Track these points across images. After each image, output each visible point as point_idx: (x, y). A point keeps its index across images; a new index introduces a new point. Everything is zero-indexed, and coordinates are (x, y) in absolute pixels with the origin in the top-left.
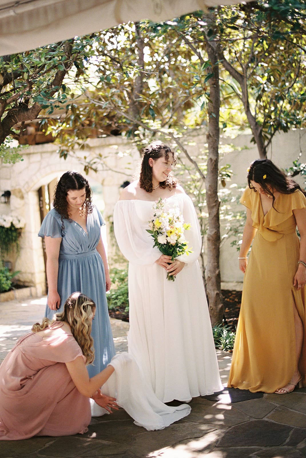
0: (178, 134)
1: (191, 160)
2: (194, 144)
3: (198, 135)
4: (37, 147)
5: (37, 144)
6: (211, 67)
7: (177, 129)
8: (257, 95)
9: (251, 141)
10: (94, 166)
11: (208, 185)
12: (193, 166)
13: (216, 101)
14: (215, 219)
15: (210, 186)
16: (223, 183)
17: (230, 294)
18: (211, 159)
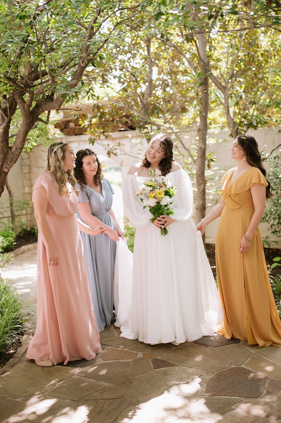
0: (176, 129)
1: (185, 148)
2: (188, 137)
3: (191, 131)
4: (75, 137)
5: (76, 135)
6: (203, 77)
7: (176, 125)
8: (236, 101)
9: (230, 136)
10: (114, 152)
11: (197, 167)
12: (186, 152)
13: (205, 103)
14: (202, 193)
15: (199, 168)
16: (209, 166)
17: (210, 247)
18: (201, 148)
